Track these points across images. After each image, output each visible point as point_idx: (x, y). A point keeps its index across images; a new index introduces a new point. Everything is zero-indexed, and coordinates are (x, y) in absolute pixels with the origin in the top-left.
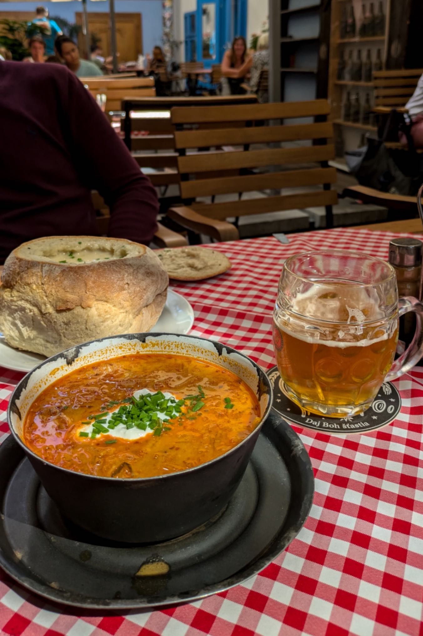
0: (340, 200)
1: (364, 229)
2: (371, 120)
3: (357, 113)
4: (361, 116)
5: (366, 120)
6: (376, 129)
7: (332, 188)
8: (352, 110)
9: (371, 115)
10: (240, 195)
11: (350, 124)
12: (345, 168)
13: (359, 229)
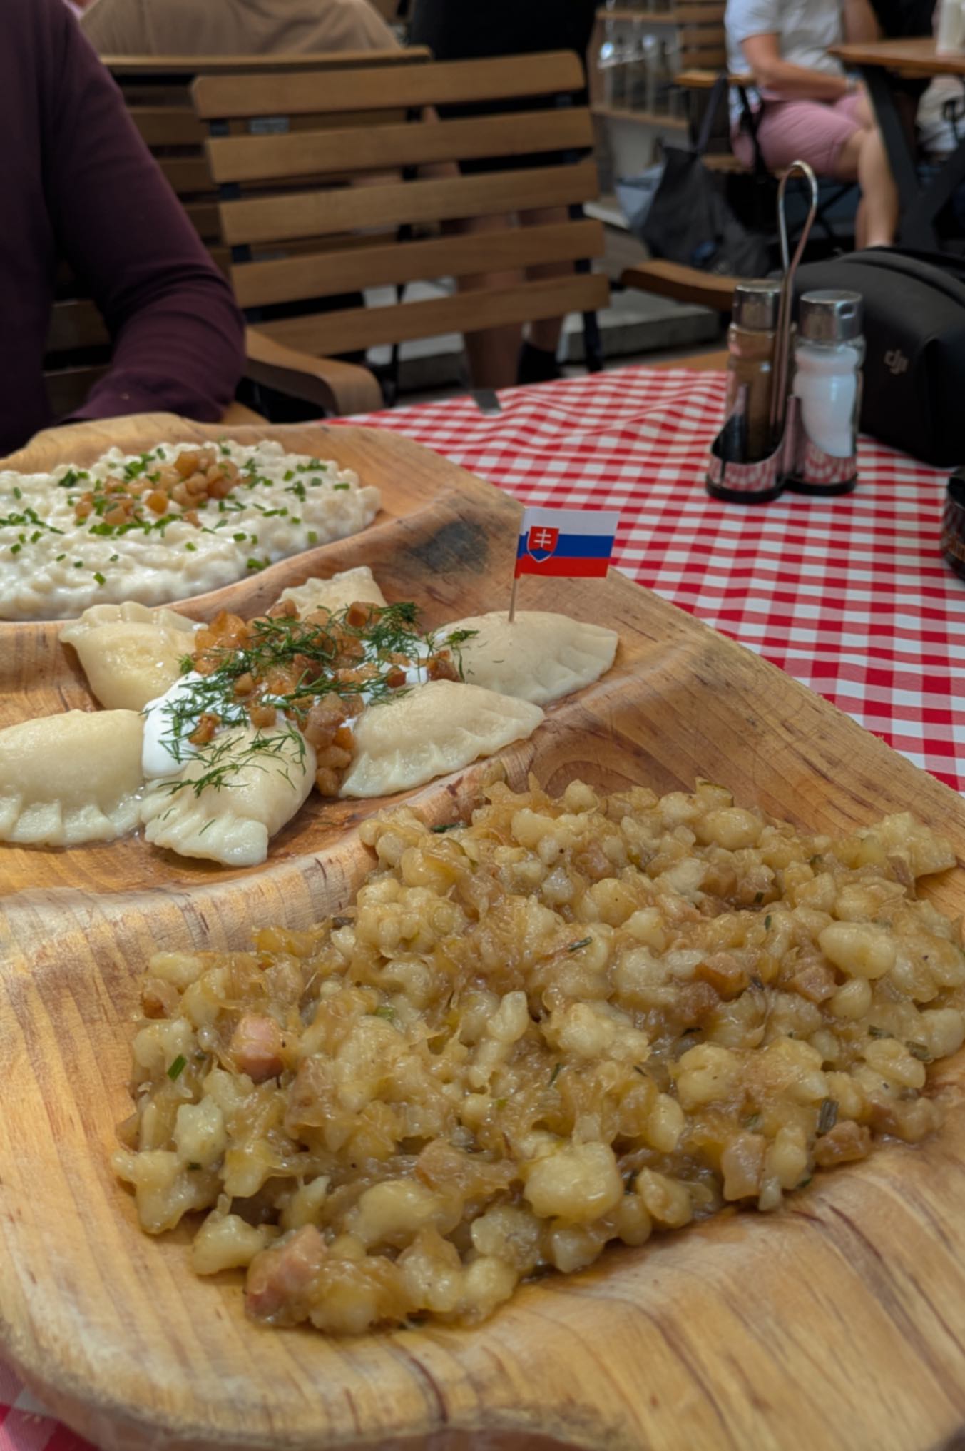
0: (616, 297)
1: (678, 367)
2: (673, 104)
3: (641, 88)
4: (651, 95)
5: (662, 104)
6: (683, 124)
7: (596, 269)
8: (630, 82)
9: (673, 92)
10: (400, 290)
11: (625, 113)
12: (619, 219)
13: (667, 368)
